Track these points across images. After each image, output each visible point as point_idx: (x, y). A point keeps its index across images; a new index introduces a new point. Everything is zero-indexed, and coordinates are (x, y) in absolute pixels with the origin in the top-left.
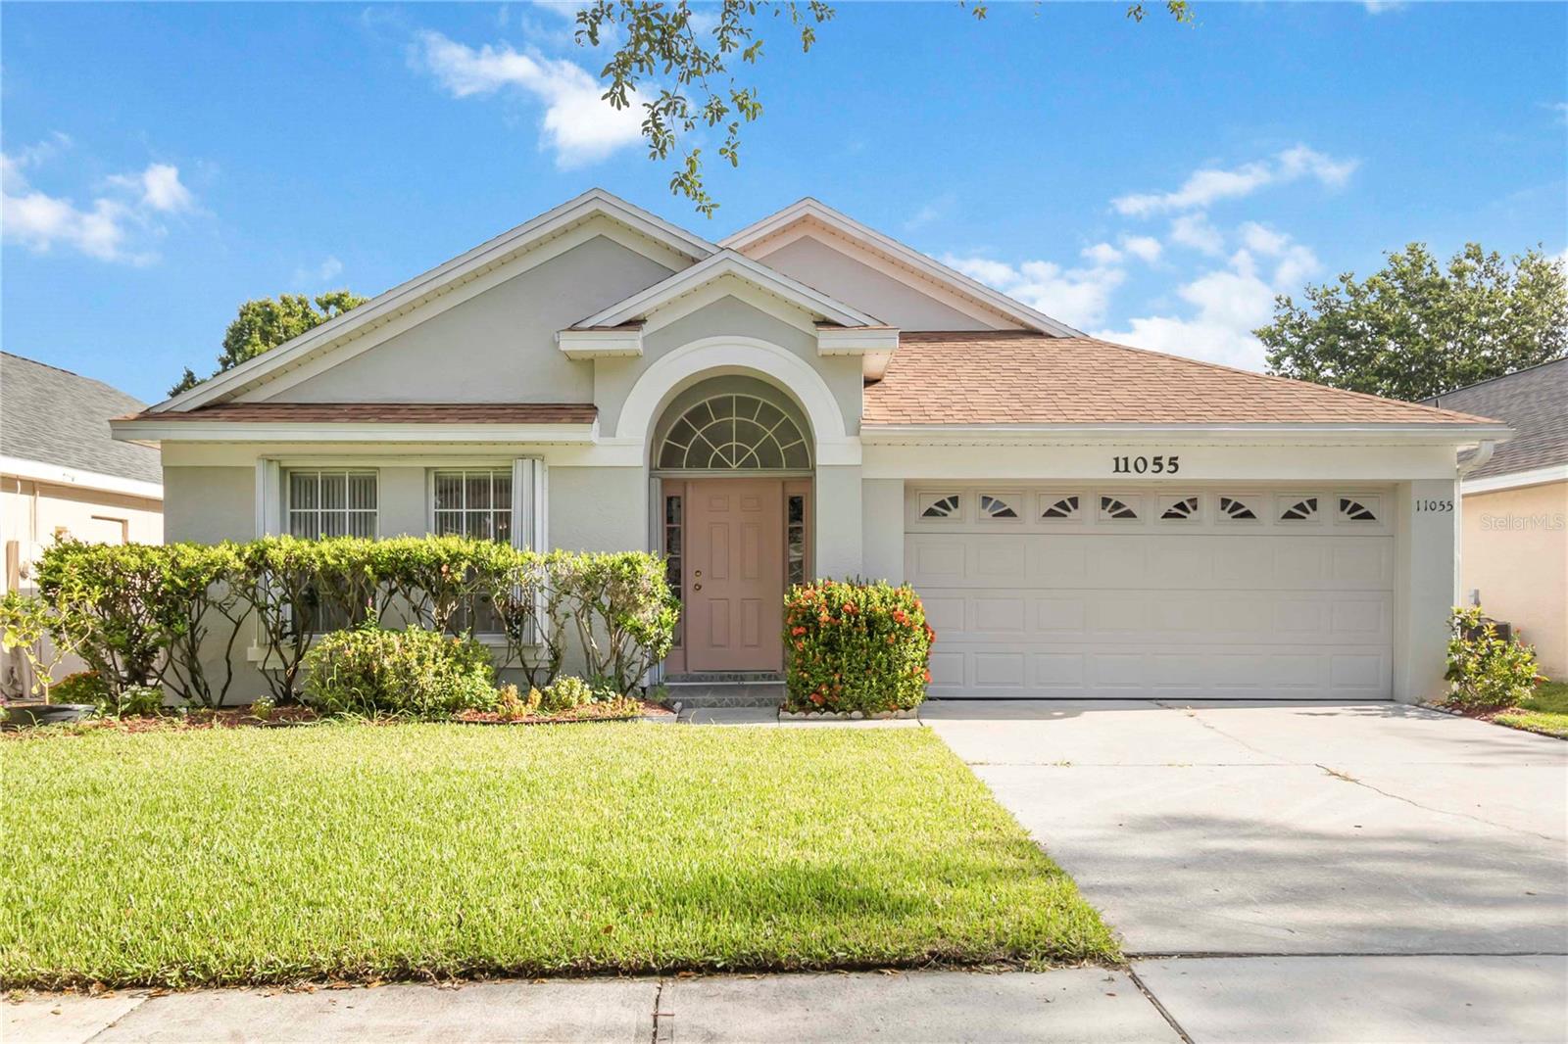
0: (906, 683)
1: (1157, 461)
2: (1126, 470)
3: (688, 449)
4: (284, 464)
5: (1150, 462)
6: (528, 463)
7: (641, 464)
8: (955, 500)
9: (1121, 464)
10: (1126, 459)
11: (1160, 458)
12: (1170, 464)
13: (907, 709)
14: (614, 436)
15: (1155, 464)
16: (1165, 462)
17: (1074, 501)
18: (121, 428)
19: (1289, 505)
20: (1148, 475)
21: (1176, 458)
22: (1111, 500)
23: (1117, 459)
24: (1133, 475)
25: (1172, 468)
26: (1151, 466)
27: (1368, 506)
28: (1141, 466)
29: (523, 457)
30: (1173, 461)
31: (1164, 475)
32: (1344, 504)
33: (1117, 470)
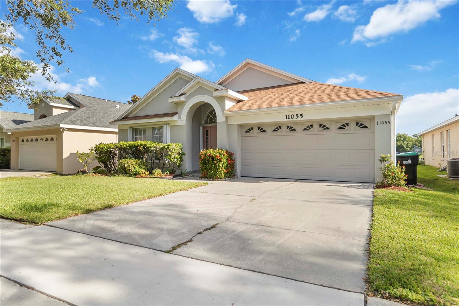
0: (220, 173)
1: (297, 115)
2: (289, 118)
3: (209, 120)
4: (133, 128)
5: (295, 116)
6: (166, 125)
7: (185, 124)
8: (252, 128)
9: (287, 117)
10: (289, 115)
11: (298, 114)
12: (300, 116)
13: (221, 178)
14: (181, 118)
15: (296, 116)
16: (299, 115)
17: (280, 127)
18: (111, 123)
19: (340, 125)
20: (295, 119)
21: (302, 114)
22: (289, 126)
23: (286, 116)
24: (291, 119)
25: (301, 117)
26: (295, 117)
27: (365, 124)
28: (293, 116)
29: (165, 124)
30: (301, 115)
31: (299, 119)
32: (357, 124)
33: (287, 118)
